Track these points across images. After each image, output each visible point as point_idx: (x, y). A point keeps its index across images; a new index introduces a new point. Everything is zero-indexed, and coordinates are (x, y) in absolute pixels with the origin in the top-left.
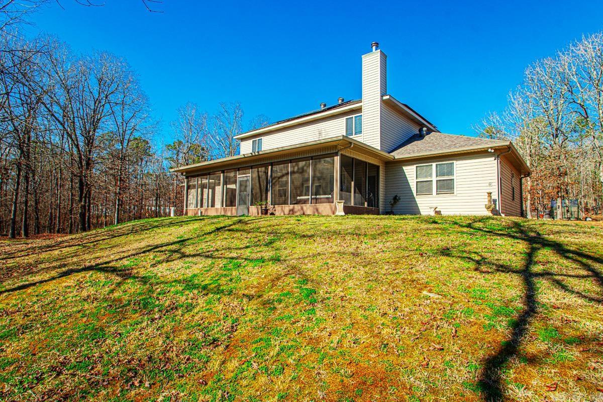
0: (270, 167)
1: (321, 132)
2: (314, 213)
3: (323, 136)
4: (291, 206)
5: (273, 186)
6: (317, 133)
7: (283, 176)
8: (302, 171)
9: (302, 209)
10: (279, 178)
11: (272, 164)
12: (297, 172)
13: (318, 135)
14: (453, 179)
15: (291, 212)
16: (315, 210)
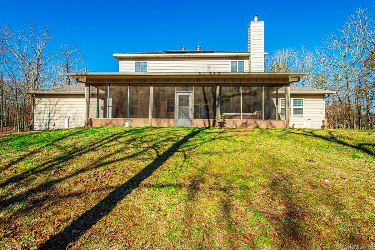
0: (218, 88)
1: (210, 67)
2: (268, 126)
3: (212, 70)
4: (244, 121)
5: (222, 103)
6: (207, 67)
7: (234, 96)
8: (255, 94)
9: (256, 122)
10: (229, 97)
11: (221, 85)
12: (249, 94)
13: (207, 68)
14: (302, 109)
15: (244, 125)
16: (269, 124)
